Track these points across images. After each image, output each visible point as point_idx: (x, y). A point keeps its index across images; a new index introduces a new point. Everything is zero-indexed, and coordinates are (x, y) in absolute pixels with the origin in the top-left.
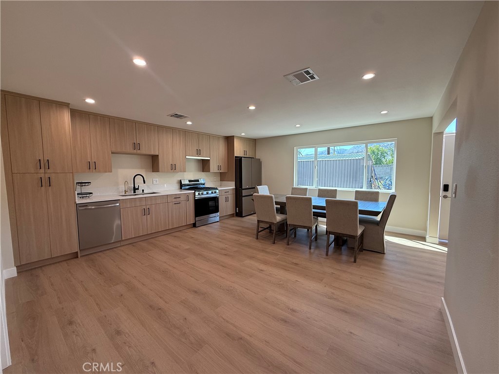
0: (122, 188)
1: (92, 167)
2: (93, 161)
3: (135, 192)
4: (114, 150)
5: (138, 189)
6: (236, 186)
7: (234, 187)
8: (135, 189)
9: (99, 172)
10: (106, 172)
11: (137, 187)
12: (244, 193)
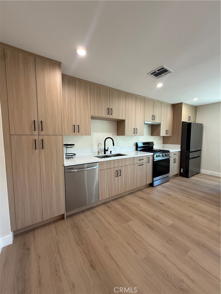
0: (96, 150)
1: (76, 130)
2: (77, 125)
3: (105, 153)
4: (93, 114)
5: (107, 150)
6: (181, 149)
7: (180, 150)
8: (105, 151)
9: (82, 135)
10: (86, 135)
11: (106, 149)
12: (191, 155)
